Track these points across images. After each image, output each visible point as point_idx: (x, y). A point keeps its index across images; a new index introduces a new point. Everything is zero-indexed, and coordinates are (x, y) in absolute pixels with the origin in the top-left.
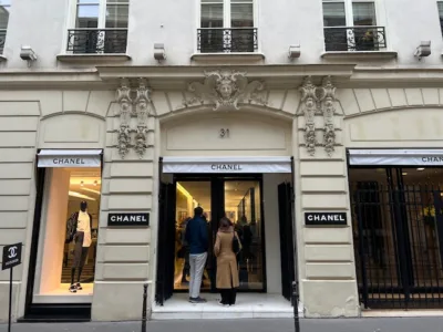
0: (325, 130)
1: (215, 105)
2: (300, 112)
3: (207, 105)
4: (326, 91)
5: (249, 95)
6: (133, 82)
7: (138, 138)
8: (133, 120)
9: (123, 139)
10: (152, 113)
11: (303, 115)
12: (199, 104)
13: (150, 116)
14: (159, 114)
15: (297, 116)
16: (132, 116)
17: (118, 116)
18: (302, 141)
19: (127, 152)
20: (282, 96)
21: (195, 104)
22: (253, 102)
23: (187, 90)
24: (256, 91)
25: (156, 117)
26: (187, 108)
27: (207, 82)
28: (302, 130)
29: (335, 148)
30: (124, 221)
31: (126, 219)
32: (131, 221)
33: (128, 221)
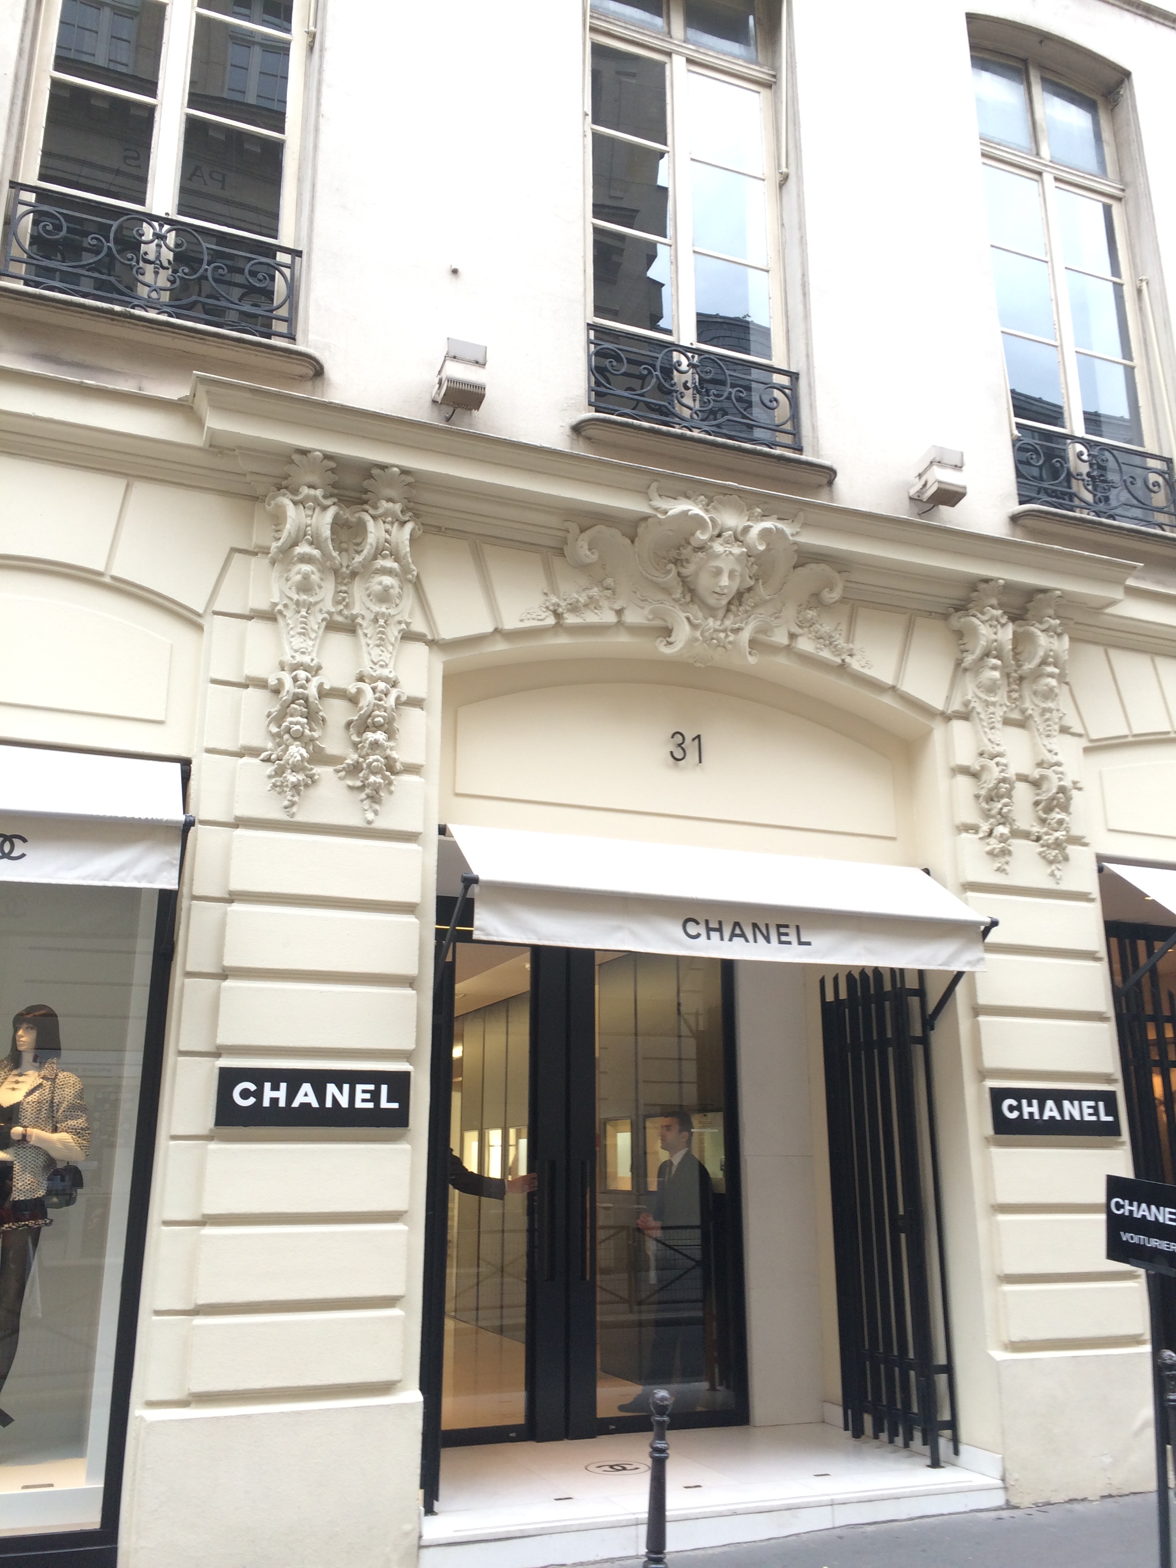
0: (1036, 784)
1: (667, 632)
2: (956, 706)
3: (634, 630)
4: (1043, 640)
5: (790, 612)
6: (350, 480)
7: (365, 725)
8: (339, 640)
9: (297, 722)
10: (419, 626)
11: (965, 716)
12: (609, 617)
13: (408, 636)
14: (448, 631)
15: (947, 718)
16: (331, 626)
17: (270, 616)
18: (969, 814)
19: (312, 781)
20: (897, 637)
21: (591, 618)
22: (805, 645)
23: (560, 552)
24: (816, 600)
25: (433, 644)
26: (559, 626)
27: (648, 536)
28: (965, 771)
29: (1071, 849)
30: (296, 1104)
31: (306, 1095)
32: (329, 1104)
33: (315, 1104)
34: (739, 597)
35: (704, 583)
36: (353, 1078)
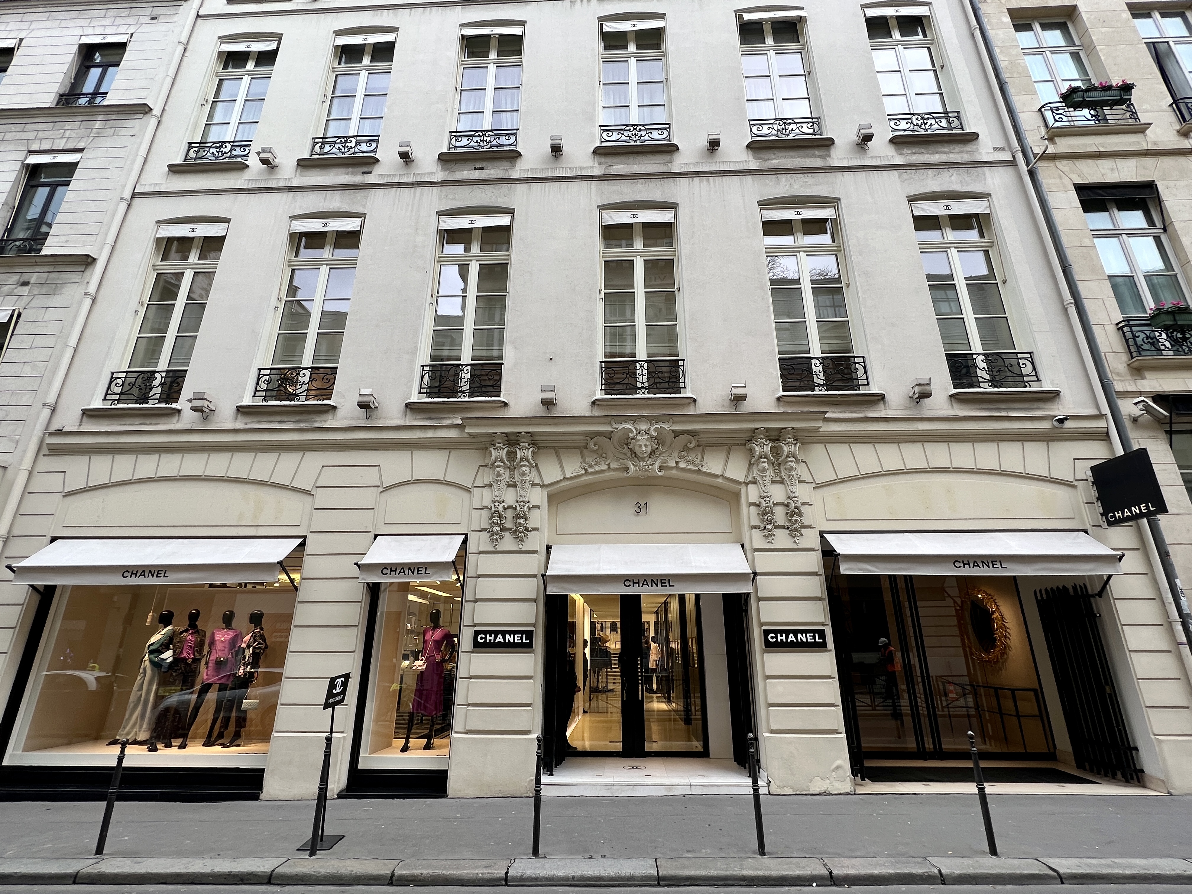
0: (787, 506)
1: (627, 469)
2: (750, 479)
3: (615, 470)
4: (786, 449)
5: (675, 454)
6: (512, 438)
7: (517, 517)
8: (511, 490)
9: (496, 519)
10: (537, 481)
11: (755, 482)
12: (605, 467)
13: (534, 485)
14: (546, 482)
15: (746, 484)
16: (509, 486)
17: (490, 486)
18: (755, 521)
19: (502, 537)
20: (723, 456)
21: (597, 468)
22: (682, 465)
23: (586, 447)
24: (686, 448)
25: (543, 486)
26: (586, 473)
27: (615, 437)
28: (754, 504)
29: (803, 531)
30: (496, 641)
31: (500, 638)
32: (507, 641)
33: (503, 641)
34: (653, 452)
35: (637, 449)
36: (515, 633)
